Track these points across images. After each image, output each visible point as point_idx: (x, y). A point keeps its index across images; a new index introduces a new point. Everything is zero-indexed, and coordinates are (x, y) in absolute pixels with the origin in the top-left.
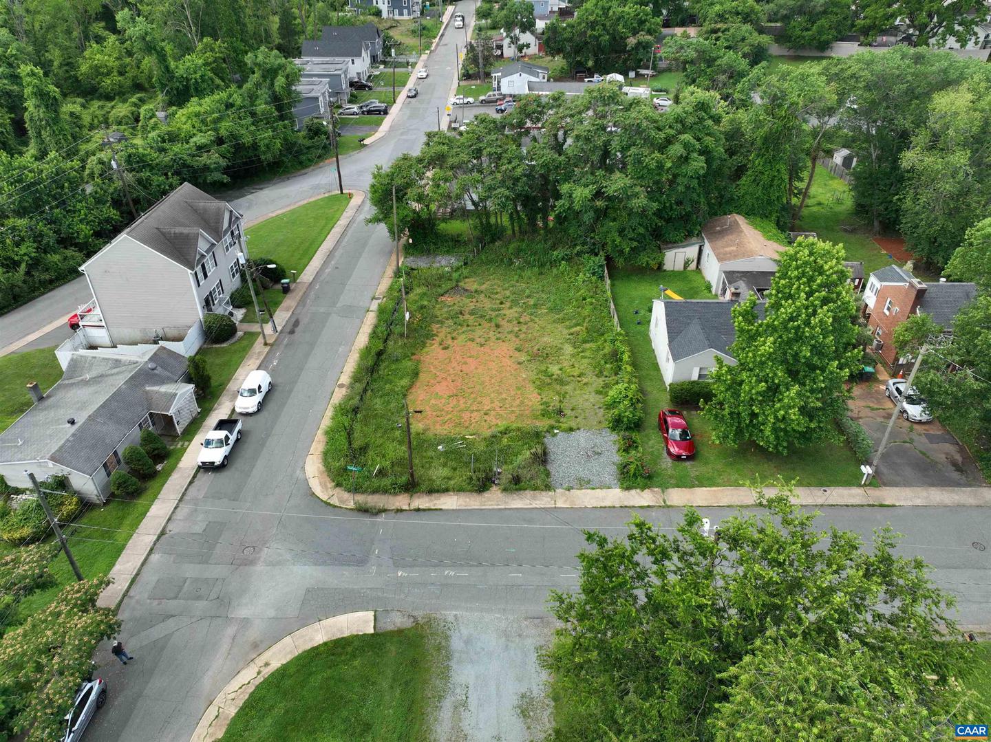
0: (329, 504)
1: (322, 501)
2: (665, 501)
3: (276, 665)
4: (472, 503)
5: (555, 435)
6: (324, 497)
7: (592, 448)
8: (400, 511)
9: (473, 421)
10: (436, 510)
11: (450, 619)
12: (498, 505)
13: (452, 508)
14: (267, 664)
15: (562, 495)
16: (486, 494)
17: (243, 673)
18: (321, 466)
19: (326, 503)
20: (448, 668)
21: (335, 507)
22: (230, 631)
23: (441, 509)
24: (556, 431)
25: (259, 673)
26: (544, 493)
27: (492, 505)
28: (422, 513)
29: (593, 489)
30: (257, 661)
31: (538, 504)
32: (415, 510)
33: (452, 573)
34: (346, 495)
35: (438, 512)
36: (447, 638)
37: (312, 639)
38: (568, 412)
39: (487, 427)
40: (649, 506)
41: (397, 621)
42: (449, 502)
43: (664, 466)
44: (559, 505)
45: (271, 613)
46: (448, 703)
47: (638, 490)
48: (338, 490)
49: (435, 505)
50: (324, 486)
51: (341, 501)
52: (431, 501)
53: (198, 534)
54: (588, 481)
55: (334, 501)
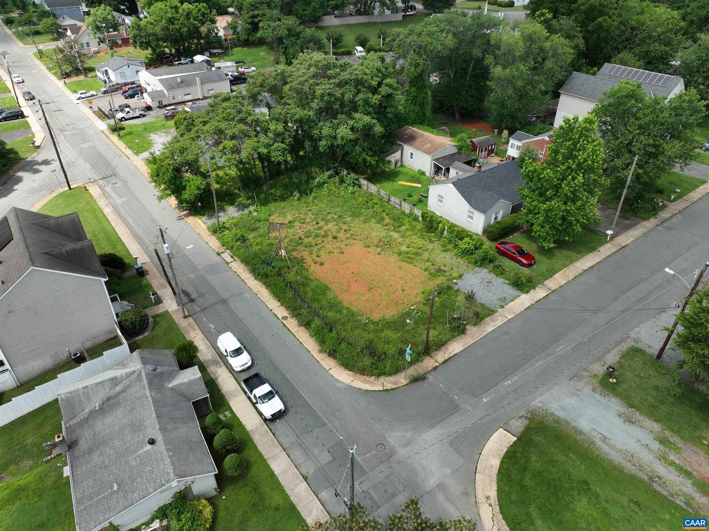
0: (387, 390)
1: (381, 391)
2: (550, 289)
3: (493, 493)
4: (467, 341)
5: (456, 283)
6: (381, 388)
7: (483, 281)
8: (435, 368)
9: (402, 298)
10: (454, 356)
11: (540, 405)
12: (481, 334)
13: (460, 350)
14: (488, 498)
15: (504, 311)
16: (468, 333)
17: (481, 513)
18: (348, 372)
19: (384, 390)
20: (574, 427)
21: (393, 389)
22: (441, 497)
23: (456, 354)
24: (454, 281)
25: (490, 505)
26: (494, 315)
27: (478, 336)
28: (449, 362)
29: (513, 301)
30: (478, 500)
31: (499, 323)
32: (444, 363)
33: (509, 382)
34: (393, 378)
35: (456, 357)
36: (552, 414)
37: (492, 466)
38: (444, 268)
39: (414, 297)
40: (546, 295)
41: (519, 425)
42: (456, 347)
43: (527, 273)
44: (509, 318)
45: (448, 471)
46: (599, 443)
47: (533, 290)
48: (382, 379)
49: (450, 353)
50: (368, 383)
51: (394, 384)
52: (445, 353)
53: (330, 462)
54: (505, 298)
55: (389, 386)
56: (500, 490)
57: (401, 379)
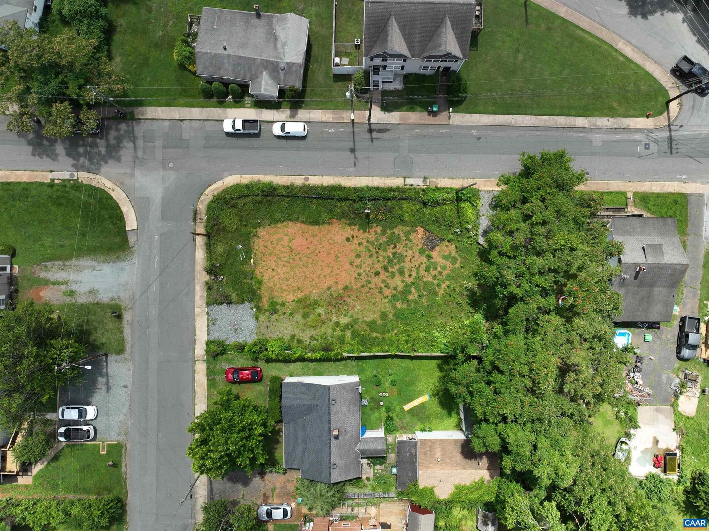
0: (202, 195)
1: (204, 191)
2: (198, 360)
3: (113, 194)
4: (199, 266)
5: (252, 308)
6: (206, 192)
7: (240, 328)
8: (195, 231)
9: (267, 263)
10: (195, 248)
11: (133, 261)
12: (197, 279)
13: (196, 256)
14: (113, 191)
15: (204, 311)
16: (204, 273)
17: (110, 182)
18: (231, 184)
19: (203, 193)
20: (109, 262)
21: (199, 198)
22: (128, 171)
23: (195, 252)
24: (254, 309)
25: (110, 189)
26: (205, 302)
27: (197, 277)
28: (193, 242)
29: (208, 326)
30: (116, 186)
31: (197, 298)
33: (156, 260)
34: (206, 203)
35: (193, 249)
36: (124, 261)
37: (124, 206)
38: (275, 317)
39: (262, 270)
40: (195, 353)
41: (132, 239)
42: (200, 255)
43: (223, 364)
44: (197, 309)
45: (137, 185)
46: (94, 263)
47: (205, 349)
48: (211, 198)
49: (198, 248)
50: (215, 190)
51: (202, 201)
52: (201, 246)
53: (181, 137)
54: (214, 324)
55: (203, 198)
56: (111, 198)
57: (202, 207)
